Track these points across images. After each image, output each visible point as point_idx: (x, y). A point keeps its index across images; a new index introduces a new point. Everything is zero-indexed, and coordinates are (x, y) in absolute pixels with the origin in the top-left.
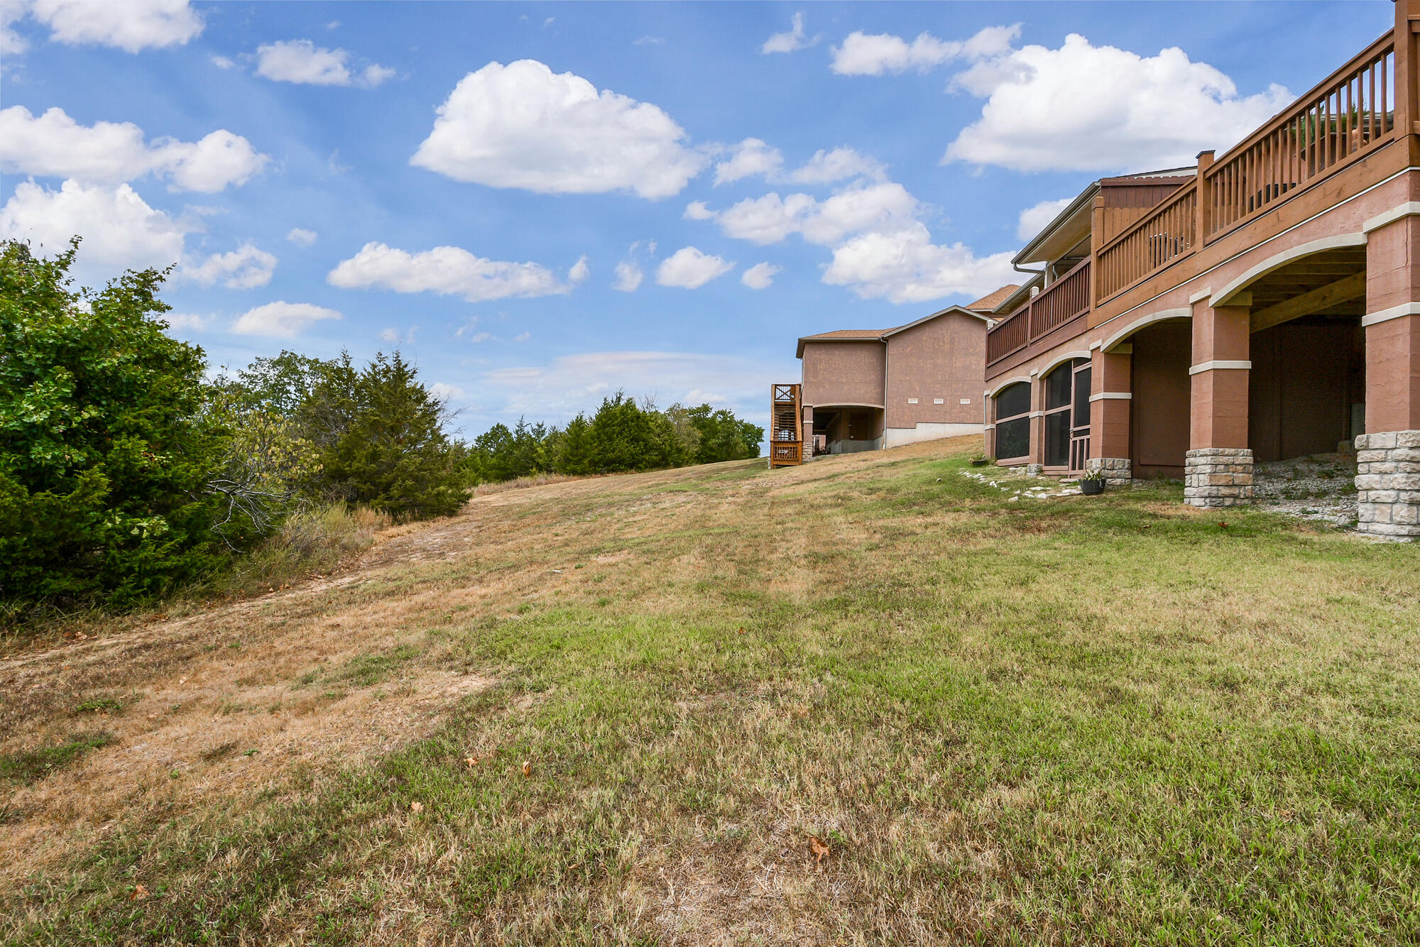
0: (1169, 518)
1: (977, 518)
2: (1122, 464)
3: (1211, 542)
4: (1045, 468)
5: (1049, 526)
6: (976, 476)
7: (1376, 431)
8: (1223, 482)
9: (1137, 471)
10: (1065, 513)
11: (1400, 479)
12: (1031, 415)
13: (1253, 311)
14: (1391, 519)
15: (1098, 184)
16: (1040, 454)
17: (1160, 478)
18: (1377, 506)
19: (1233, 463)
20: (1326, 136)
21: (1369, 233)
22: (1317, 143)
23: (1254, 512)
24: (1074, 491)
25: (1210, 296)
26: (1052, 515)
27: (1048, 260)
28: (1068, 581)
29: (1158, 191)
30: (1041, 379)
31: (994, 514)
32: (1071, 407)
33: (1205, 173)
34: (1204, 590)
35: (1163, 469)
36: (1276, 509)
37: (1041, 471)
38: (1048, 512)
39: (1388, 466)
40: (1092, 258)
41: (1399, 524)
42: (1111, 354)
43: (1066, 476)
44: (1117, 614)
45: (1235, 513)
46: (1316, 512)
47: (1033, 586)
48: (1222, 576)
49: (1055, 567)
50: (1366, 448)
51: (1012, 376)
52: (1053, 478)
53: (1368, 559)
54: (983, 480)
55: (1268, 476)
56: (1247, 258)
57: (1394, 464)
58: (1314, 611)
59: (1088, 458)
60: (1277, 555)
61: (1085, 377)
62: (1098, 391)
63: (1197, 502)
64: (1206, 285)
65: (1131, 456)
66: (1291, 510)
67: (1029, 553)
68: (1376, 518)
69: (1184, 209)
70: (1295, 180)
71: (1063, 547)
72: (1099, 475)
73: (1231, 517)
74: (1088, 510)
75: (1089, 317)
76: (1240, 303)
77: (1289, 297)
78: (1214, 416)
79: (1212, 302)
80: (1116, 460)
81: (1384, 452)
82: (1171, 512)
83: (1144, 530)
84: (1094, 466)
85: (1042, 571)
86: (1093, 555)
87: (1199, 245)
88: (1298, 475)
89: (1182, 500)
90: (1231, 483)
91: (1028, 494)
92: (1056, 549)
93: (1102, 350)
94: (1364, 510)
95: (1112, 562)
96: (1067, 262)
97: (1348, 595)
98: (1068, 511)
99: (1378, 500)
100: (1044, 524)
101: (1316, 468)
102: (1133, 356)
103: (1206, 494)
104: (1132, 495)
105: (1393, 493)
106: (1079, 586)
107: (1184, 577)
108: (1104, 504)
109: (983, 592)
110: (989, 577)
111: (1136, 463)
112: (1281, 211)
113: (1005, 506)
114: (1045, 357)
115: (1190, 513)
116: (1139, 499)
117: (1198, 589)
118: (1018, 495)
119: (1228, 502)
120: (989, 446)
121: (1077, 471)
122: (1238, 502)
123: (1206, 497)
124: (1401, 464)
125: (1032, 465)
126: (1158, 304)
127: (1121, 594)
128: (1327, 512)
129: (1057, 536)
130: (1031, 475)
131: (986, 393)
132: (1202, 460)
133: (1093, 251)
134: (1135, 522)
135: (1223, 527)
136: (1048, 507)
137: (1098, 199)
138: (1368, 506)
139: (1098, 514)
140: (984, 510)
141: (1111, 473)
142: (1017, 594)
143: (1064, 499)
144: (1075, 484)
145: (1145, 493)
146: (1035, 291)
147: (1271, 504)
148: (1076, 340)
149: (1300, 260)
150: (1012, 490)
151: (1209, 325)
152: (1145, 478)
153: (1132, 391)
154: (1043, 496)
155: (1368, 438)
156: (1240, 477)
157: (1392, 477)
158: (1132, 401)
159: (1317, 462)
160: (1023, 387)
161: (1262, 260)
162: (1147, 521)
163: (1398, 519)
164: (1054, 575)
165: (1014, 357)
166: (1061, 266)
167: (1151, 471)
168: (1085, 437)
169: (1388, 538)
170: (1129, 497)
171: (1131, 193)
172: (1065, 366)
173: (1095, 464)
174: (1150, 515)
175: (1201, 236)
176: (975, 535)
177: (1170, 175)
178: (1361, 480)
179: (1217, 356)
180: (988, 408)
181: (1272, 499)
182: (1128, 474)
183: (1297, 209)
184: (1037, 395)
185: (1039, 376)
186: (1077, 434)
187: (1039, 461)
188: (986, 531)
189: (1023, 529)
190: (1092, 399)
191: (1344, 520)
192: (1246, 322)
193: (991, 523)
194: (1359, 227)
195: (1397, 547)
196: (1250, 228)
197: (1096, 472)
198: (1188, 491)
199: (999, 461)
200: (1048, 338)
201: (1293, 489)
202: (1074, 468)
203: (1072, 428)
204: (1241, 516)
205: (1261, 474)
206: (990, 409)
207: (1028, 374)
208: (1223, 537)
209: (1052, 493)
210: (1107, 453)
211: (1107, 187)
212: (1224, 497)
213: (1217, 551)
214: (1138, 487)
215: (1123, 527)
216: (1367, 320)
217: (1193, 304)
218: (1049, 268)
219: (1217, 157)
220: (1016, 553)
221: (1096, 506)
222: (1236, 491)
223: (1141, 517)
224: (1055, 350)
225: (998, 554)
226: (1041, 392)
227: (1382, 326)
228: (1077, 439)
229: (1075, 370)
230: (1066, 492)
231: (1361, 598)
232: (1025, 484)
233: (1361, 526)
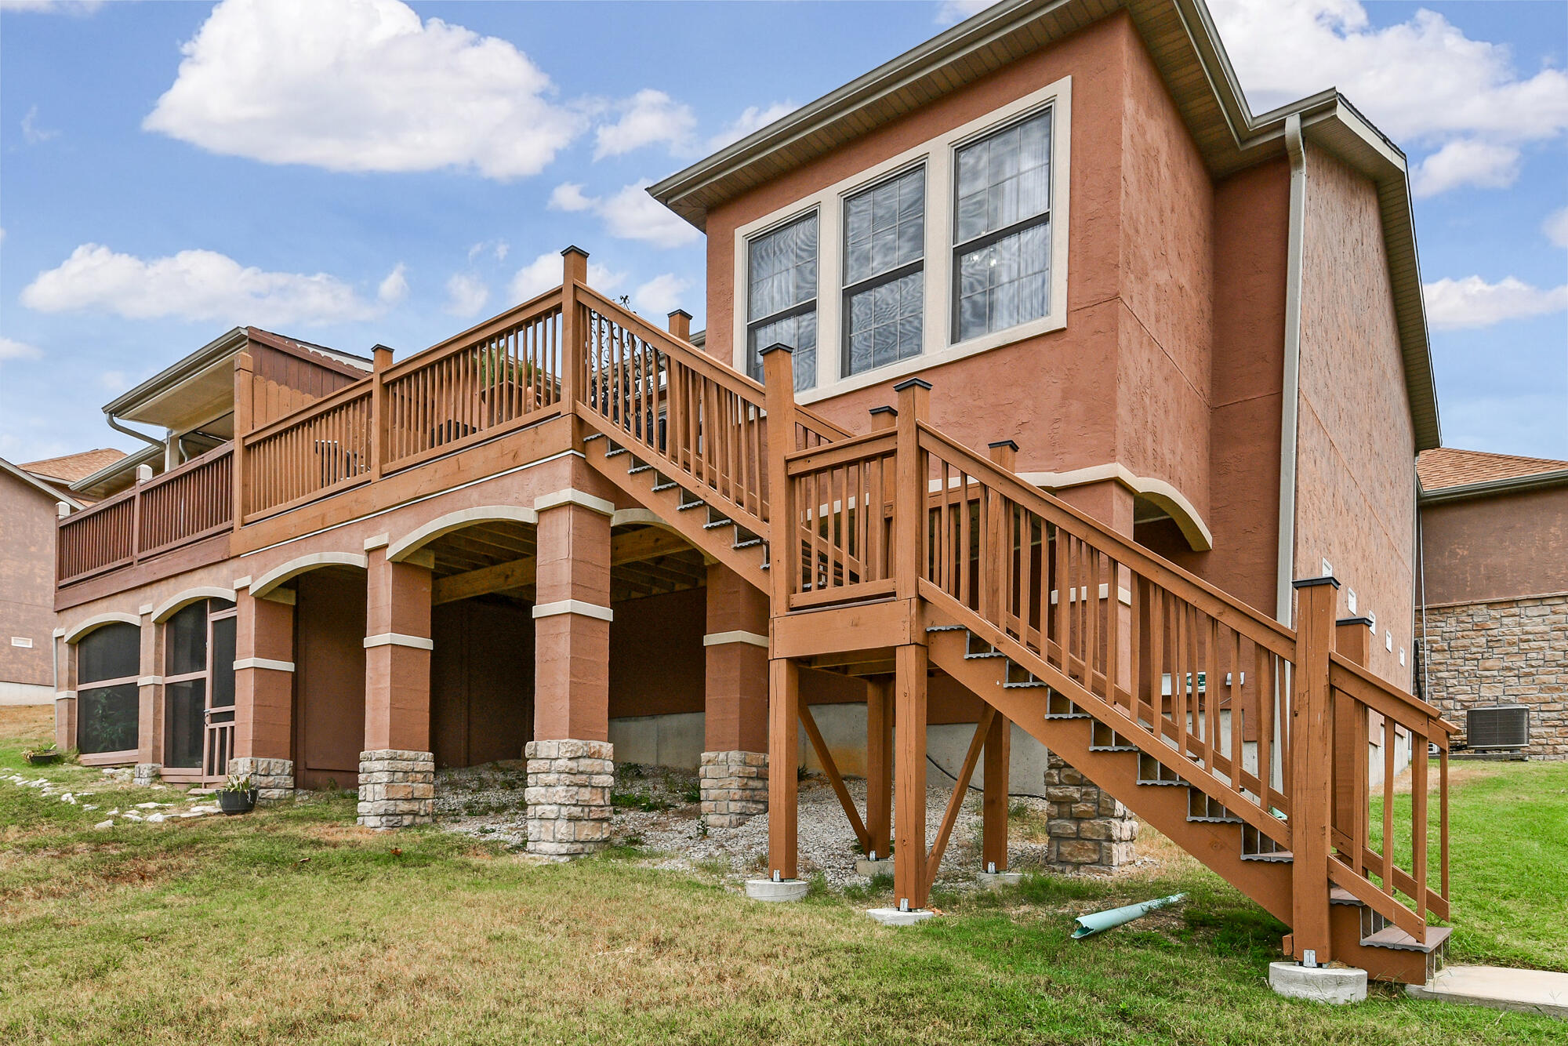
0: (335, 846)
1: (28, 863)
2: (282, 766)
3: (381, 876)
4: (165, 771)
5: (161, 869)
6: (35, 784)
7: (543, 738)
8: (401, 795)
9: (302, 779)
10: (190, 846)
11: (560, 793)
12: (142, 680)
13: (436, 576)
14: (554, 837)
15: (245, 333)
16: (156, 748)
17: (333, 788)
18: (543, 822)
19: (413, 771)
20: (504, 382)
21: (541, 512)
22: (496, 387)
23: (434, 834)
24: (210, 809)
25: (387, 546)
26: (169, 849)
27: (172, 426)
28: (176, 959)
29: (329, 379)
30: (157, 623)
31: (64, 851)
32: (207, 674)
33: (382, 375)
34: (362, 944)
35: (336, 776)
36: (456, 828)
37: (157, 776)
38: (163, 844)
39: (552, 778)
40: (235, 446)
41: (560, 841)
42: (264, 600)
43: (198, 785)
44: (243, 999)
45: (413, 836)
46: (494, 831)
47: (115, 977)
48: (386, 922)
49: (156, 938)
50: (535, 758)
51: (107, 610)
52: (178, 788)
53: (531, 884)
54: (49, 791)
55: (454, 786)
56: (426, 507)
57: (557, 776)
58: (475, 954)
59: (232, 757)
60: (449, 888)
61: (227, 629)
62: (246, 655)
63: (372, 821)
64: (382, 529)
65: (294, 756)
66: (469, 828)
67: (117, 919)
68: (543, 837)
69: (358, 412)
70: (476, 425)
71: (178, 902)
72: (246, 784)
73: (408, 841)
74: (226, 840)
75: (233, 537)
76: (419, 562)
77: (476, 567)
78: (392, 708)
79: (390, 553)
80: (273, 761)
81: (548, 761)
82: (340, 837)
83: (300, 867)
84: (241, 770)
85: (135, 948)
86: (222, 912)
87: (374, 474)
88: (483, 785)
89: (354, 819)
90: (410, 796)
91: (132, 815)
92: (165, 907)
93: (251, 591)
94: (533, 827)
95: (249, 919)
96: (204, 440)
97: (508, 929)
98: (195, 842)
99: (544, 816)
100: (152, 866)
101: (500, 776)
102: (296, 610)
103: (382, 811)
104: (293, 812)
105: (555, 808)
106: (192, 964)
107: (342, 930)
108: (252, 830)
109: (15, 1001)
110: (33, 971)
111: (301, 766)
112: (462, 457)
113: (87, 838)
114: (163, 587)
115: (362, 838)
116: (300, 819)
117: (355, 945)
118: (115, 817)
119: (407, 820)
120: (65, 729)
121: (216, 778)
122: (418, 820)
123: (382, 815)
124: (563, 776)
125: (142, 766)
126: (327, 540)
127: (254, 967)
128: (503, 831)
129: (171, 884)
130: (144, 782)
131: (57, 633)
132: (378, 765)
133: (238, 436)
134: (289, 854)
135: (397, 855)
136: (166, 835)
137: (243, 356)
138: (536, 823)
139: (241, 844)
140: (45, 846)
141: (265, 781)
142: (82, 995)
143: (192, 822)
144: (212, 796)
145: (312, 810)
146: (145, 473)
147: (452, 822)
148: (214, 569)
149: (480, 525)
150: (103, 808)
151: (387, 585)
152: (314, 788)
153: (295, 659)
154: (158, 817)
155: (536, 745)
156: (421, 789)
157: (554, 790)
158: (295, 675)
159: (501, 770)
160: (127, 632)
161: (442, 514)
162: (306, 852)
163: (559, 836)
164: (154, 953)
165: (109, 577)
166: (194, 442)
167: (320, 778)
168: (228, 724)
169: (551, 858)
170: (288, 818)
171: (294, 366)
172: (197, 607)
173: (241, 767)
174: (312, 842)
175: (377, 460)
176: (19, 894)
177: (346, 361)
178: (531, 793)
179: (396, 628)
180: (63, 660)
181: (454, 816)
182: (290, 782)
183: (477, 461)
184: (150, 647)
185: (154, 617)
186: (216, 718)
187: (155, 759)
188: (43, 886)
189: (114, 876)
190: (237, 665)
191: (517, 840)
192: (427, 590)
193: (54, 870)
194: (531, 503)
195: (556, 868)
196: (431, 468)
197: (243, 779)
198: (362, 807)
199: (83, 757)
200: (169, 556)
201: (477, 802)
202: (211, 772)
203: (209, 709)
204: (418, 839)
205: (447, 783)
206: (65, 664)
207: (135, 610)
208: (395, 868)
209: (174, 811)
210: (258, 750)
211: (258, 343)
212: (403, 814)
213: (386, 887)
214: (302, 801)
215: (273, 863)
216: (537, 611)
217: (369, 552)
218: (173, 441)
219: (397, 359)
220: (92, 921)
221: (240, 832)
222: (415, 806)
223: (300, 847)
224: (181, 578)
225: (58, 927)
226: (158, 645)
227: (550, 620)
228: (217, 726)
229: (212, 617)
230: (196, 810)
231: (518, 931)
232: (130, 798)
233: (530, 846)
